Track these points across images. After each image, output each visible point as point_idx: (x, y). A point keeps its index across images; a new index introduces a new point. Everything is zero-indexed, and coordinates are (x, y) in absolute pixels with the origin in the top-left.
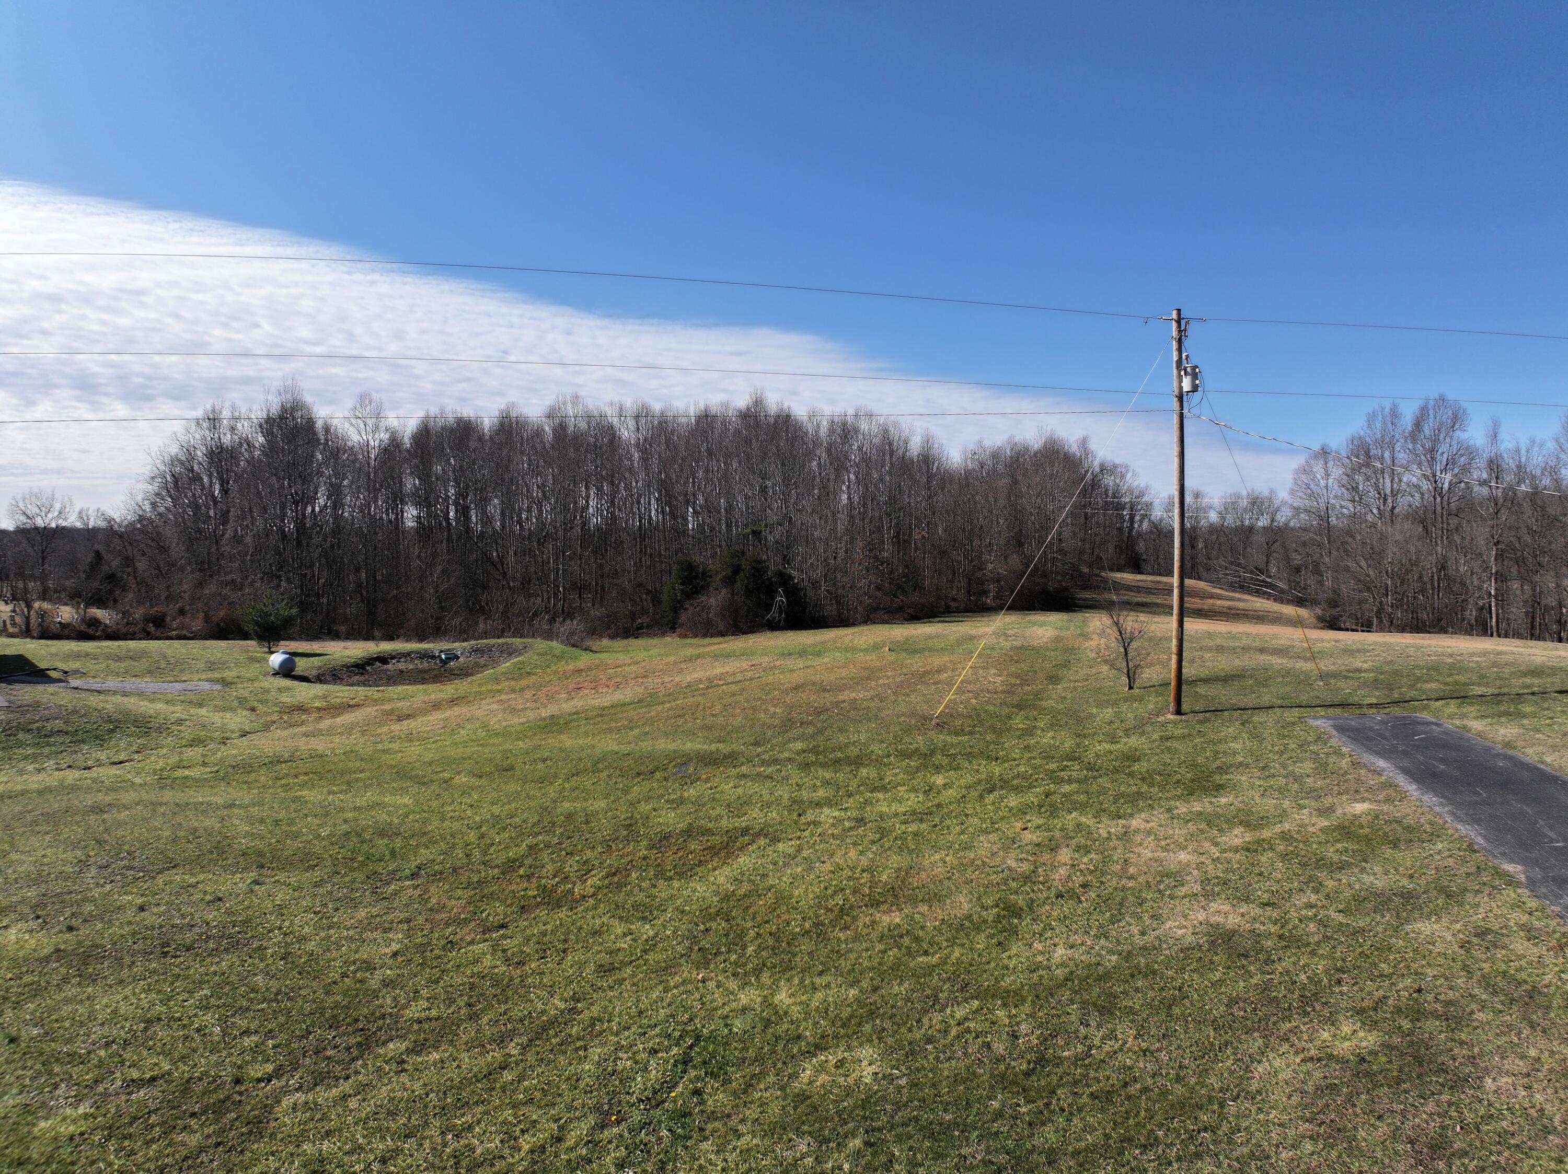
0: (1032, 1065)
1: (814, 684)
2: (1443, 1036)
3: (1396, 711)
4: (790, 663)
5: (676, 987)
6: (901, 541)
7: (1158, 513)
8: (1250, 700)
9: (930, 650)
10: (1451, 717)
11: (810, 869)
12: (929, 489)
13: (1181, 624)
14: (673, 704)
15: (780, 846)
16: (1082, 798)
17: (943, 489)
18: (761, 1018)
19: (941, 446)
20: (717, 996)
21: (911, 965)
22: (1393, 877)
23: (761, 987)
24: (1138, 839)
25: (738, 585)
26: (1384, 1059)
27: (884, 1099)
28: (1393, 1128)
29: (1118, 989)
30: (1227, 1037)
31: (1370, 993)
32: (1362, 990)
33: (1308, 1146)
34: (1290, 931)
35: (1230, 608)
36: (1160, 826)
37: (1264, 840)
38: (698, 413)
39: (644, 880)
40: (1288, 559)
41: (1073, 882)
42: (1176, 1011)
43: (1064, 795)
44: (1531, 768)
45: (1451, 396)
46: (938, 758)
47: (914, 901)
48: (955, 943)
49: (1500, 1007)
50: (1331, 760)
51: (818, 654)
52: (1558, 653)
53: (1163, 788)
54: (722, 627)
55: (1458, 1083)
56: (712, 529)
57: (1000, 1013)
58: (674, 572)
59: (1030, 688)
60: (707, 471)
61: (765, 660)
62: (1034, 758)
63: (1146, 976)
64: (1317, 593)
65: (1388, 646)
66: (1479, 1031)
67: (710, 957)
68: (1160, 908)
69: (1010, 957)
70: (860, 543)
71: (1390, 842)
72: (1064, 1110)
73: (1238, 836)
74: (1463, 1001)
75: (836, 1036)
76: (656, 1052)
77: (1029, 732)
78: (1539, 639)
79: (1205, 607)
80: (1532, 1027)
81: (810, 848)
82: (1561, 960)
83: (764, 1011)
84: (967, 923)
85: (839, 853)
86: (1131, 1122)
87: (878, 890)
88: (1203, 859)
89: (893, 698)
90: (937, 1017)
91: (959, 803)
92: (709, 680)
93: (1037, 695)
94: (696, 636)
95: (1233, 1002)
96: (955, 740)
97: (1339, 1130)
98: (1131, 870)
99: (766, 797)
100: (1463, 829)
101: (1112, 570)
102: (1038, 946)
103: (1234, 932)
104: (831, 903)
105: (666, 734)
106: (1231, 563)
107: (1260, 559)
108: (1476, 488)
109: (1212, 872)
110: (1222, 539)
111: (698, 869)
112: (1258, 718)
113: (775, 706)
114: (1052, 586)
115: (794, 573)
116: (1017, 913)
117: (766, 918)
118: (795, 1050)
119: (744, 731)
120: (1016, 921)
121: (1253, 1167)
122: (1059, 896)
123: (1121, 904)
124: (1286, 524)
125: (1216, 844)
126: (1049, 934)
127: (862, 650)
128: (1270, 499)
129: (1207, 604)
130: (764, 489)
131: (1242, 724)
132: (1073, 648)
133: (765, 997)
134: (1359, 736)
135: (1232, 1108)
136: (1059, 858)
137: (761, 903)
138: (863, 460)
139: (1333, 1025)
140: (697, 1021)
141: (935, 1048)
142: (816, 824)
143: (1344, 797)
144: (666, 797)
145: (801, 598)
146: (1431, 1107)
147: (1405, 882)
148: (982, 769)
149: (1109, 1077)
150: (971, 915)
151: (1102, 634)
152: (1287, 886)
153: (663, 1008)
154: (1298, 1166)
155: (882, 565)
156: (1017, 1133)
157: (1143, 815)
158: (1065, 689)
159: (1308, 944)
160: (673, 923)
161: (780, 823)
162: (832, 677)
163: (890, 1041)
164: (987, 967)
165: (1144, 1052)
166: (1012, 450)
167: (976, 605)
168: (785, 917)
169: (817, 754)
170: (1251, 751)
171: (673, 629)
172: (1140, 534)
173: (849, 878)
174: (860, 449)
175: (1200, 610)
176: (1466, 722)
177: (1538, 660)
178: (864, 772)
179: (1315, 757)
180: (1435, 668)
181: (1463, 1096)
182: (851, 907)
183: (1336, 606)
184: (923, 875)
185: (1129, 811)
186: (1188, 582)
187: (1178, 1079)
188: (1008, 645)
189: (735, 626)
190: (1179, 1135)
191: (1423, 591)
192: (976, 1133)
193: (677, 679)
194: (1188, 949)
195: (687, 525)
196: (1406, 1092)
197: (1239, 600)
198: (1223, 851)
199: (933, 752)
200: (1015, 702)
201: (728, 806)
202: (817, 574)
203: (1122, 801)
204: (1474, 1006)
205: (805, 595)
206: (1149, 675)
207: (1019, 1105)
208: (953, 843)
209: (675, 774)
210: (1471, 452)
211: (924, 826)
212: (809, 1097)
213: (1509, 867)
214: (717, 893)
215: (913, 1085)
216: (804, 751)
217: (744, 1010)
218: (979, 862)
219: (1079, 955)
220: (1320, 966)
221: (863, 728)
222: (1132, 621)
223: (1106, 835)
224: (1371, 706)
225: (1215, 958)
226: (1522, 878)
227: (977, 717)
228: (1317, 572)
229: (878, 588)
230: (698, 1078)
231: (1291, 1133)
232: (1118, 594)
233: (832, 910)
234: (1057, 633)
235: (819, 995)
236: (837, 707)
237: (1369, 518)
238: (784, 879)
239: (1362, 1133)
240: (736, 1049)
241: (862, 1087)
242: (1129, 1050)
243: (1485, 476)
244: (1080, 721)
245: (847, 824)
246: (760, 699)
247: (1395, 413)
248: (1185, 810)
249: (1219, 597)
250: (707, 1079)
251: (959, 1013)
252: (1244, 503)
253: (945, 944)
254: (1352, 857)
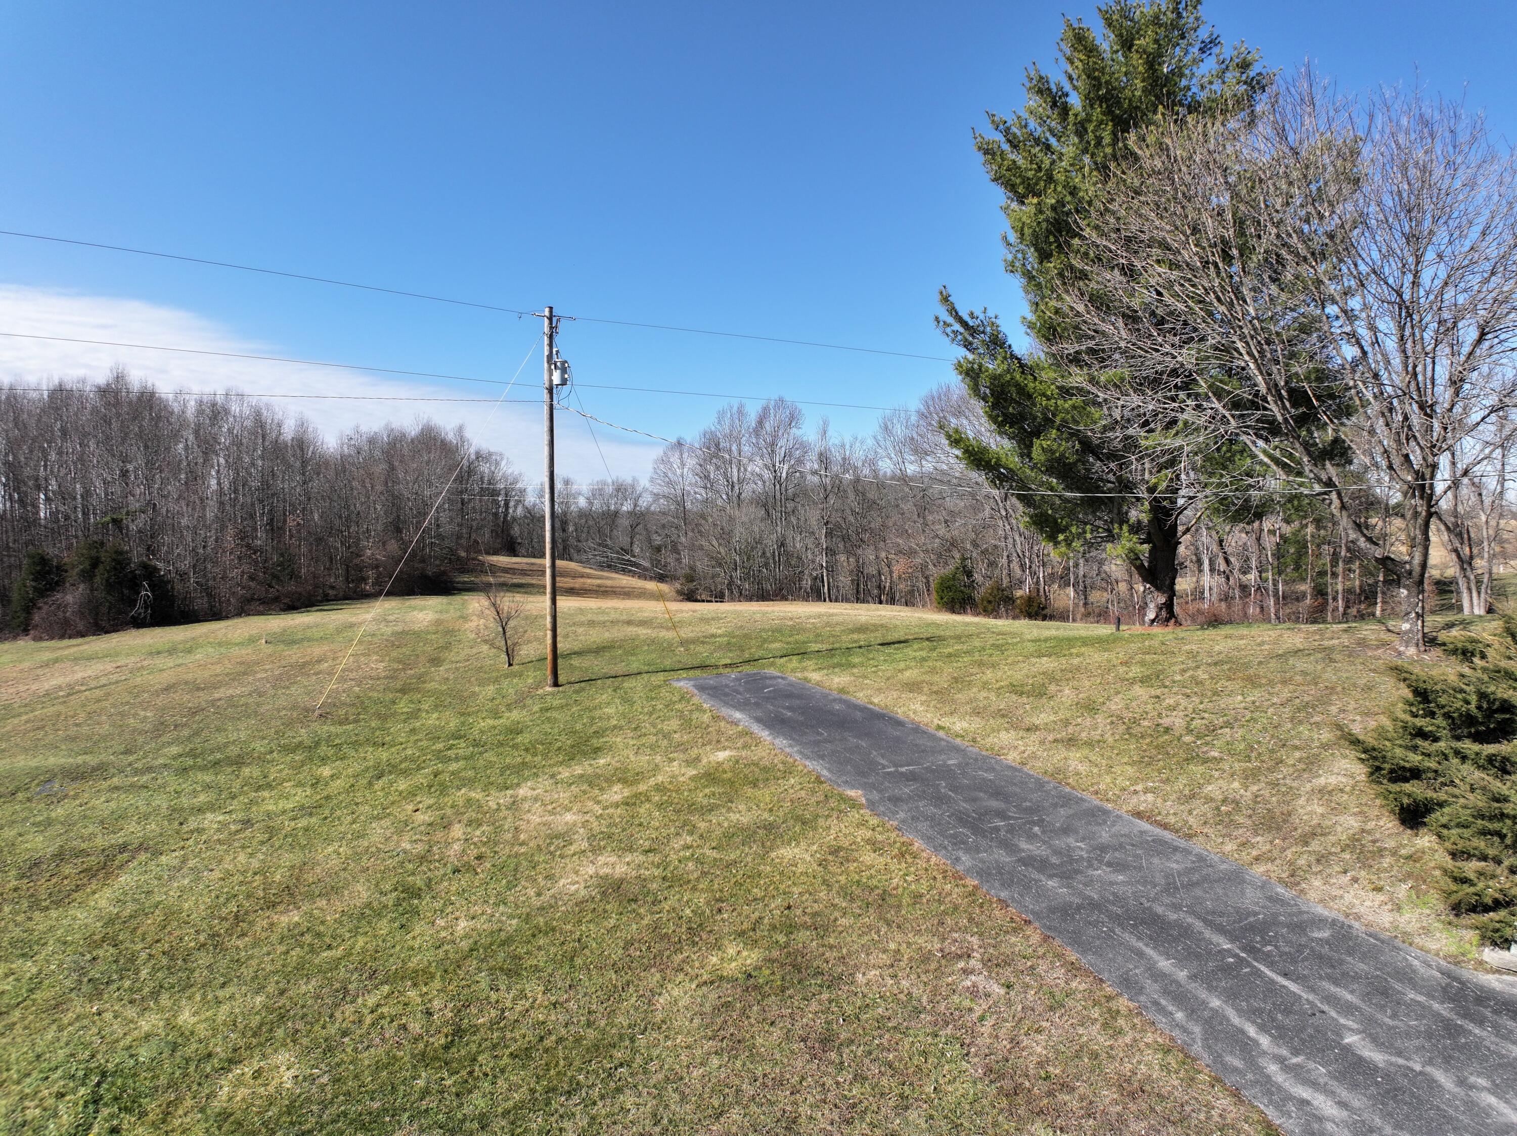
0: (450, 1038)
1: (186, 683)
2: (814, 943)
3: (747, 669)
4: (159, 662)
5: (70, 1024)
6: (275, 528)
7: (531, 499)
8: (620, 668)
9: (309, 640)
10: (793, 670)
11: (198, 879)
12: (303, 474)
13: (554, 601)
14: (31, 715)
15: (163, 859)
16: (470, 773)
17: (318, 474)
18: (166, 1043)
19: (315, 430)
20: (115, 1027)
21: (316, 961)
22: (755, 812)
23: (161, 1010)
24: (526, 806)
25: (98, 579)
26: (768, 972)
27: (308, 1100)
28: (785, 1031)
29: (521, 951)
30: (627, 977)
31: (747, 917)
32: (740, 915)
33: (715, 1061)
34: (672, 872)
35: (599, 586)
36: (546, 791)
37: (640, 794)
38: (51, 387)
39: (17, 913)
40: (650, 540)
41: (468, 855)
42: (578, 961)
43: (453, 773)
44: (863, 709)
45: (788, 398)
46: (323, 750)
47: (311, 897)
48: (357, 933)
49: (858, 911)
50: (694, 716)
51: (190, 651)
52: (879, 613)
53: (545, 756)
54: (81, 627)
55: (834, 982)
56: (67, 518)
57: (412, 994)
58: (25, 567)
59: (412, 672)
60: (60, 453)
61: (131, 661)
62: (421, 740)
63: (546, 933)
64: (676, 570)
65: (738, 614)
66: (844, 934)
67: (102, 987)
68: (551, 868)
69: (414, 938)
70: (231, 531)
71: (751, 783)
72: (487, 1075)
73: (617, 793)
74: (827, 911)
75: (249, 1047)
76: (63, 1095)
77: (414, 715)
78: (863, 602)
79: (577, 586)
80: (888, 925)
81: (195, 857)
82: (903, 865)
83: (168, 1035)
84: (367, 912)
85: (228, 858)
86: (552, 1072)
87: (273, 891)
88: (587, 817)
89: (272, 692)
90: (349, 1009)
91: (348, 793)
92: (69, 685)
93: (420, 678)
94: (52, 638)
95: (628, 944)
96: (339, 729)
97: (739, 1041)
98: (522, 837)
99: (143, 809)
100: (811, 765)
101: (488, 553)
102: (440, 922)
103: (622, 881)
104: (224, 911)
105: (26, 750)
106: (599, 545)
107: (624, 540)
108: (809, 477)
109: (596, 829)
110: (591, 523)
111: (75, 895)
112: (628, 684)
113: (145, 710)
114: (430, 571)
115: (160, 565)
116: (416, 893)
117: (157, 938)
118: (208, 1069)
119: (112, 739)
120: (416, 901)
121: (670, 1090)
122: (456, 871)
123: (516, 870)
124: (648, 509)
125: (598, 802)
126: (450, 909)
127: (237, 644)
128: (633, 487)
129: (578, 583)
130: (124, 474)
131: (615, 691)
132: (453, 631)
133: (168, 1019)
134: (716, 692)
135: (642, 1041)
136: (452, 835)
137: (149, 922)
138: (233, 443)
139: (719, 949)
140: (99, 1056)
141: (352, 1039)
142: (200, 831)
143: (708, 748)
144: (31, 820)
145: (168, 591)
146: (814, 1006)
147: (766, 815)
148: (369, 756)
149: (524, 1035)
150: (371, 903)
151: (481, 615)
152: (664, 832)
153: (61, 1048)
154: (709, 1080)
155: (255, 553)
156: (447, 1107)
157: (529, 784)
158: (447, 670)
159: (689, 881)
160: (56, 956)
161: (161, 835)
162: (207, 674)
163: (305, 1041)
164: (392, 951)
165: (554, 1005)
166: (389, 436)
167: (355, 592)
168: (177, 933)
169: (195, 757)
170: (623, 714)
171: (26, 631)
172: (514, 519)
173: (241, 883)
174: (230, 431)
175: (572, 589)
176: (806, 674)
177: (863, 619)
178: (246, 771)
179: (681, 715)
180: (778, 630)
181: (840, 993)
182: (247, 913)
183: (692, 581)
184: (318, 870)
185: (515, 781)
186: (559, 563)
187: (589, 1024)
188: (389, 630)
189: (96, 624)
190: (598, 1075)
191: (766, 565)
192: (407, 1115)
193: (34, 687)
194: (582, 902)
195: (38, 513)
196: (791, 997)
197: (607, 578)
198: (605, 808)
199: (317, 744)
200: (398, 687)
201: (102, 822)
202: (185, 565)
203: (508, 772)
204: (837, 914)
205: (173, 588)
206: (527, 651)
207: (443, 1079)
208: (345, 833)
209: (38, 793)
210: (804, 447)
211: (313, 820)
212: (231, 1114)
213: (852, 793)
214: (99, 918)
215: (336, 1081)
216: (181, 756)
217: (147, 1037)
218: (374, 849)
219: (481, 924)
220: (701, 900)
221: (242, 726)
222: (508, 601)
223: (495, 807)
224: (726, 666)
225: (608, 907)
226: (863, 800)
227: (360, 704)
228: (675, 550)
229: (252, 578)
230: (112, 1116)
231: (698, 1052)
232: (494, 576)
233: (226, 919)
234: (437, 616)
235: (225, 1008)
236: (213, 706)
237: (719, 502)
238: (171, 893)
239: (759, 1041)
240: (145, 1079)
241: (284, 1093)
242: (540, 1006)
243: (816, 466)
244: (463, 700)
245: (233, 827)
246: (128, 703)
247: (741, 412)
248: (567, 774)
249: (589, 576)
250: (122, 1115)
251: (371, 1001)
252: (610, 489)
253: (348, 935)
254: (719, 799)
